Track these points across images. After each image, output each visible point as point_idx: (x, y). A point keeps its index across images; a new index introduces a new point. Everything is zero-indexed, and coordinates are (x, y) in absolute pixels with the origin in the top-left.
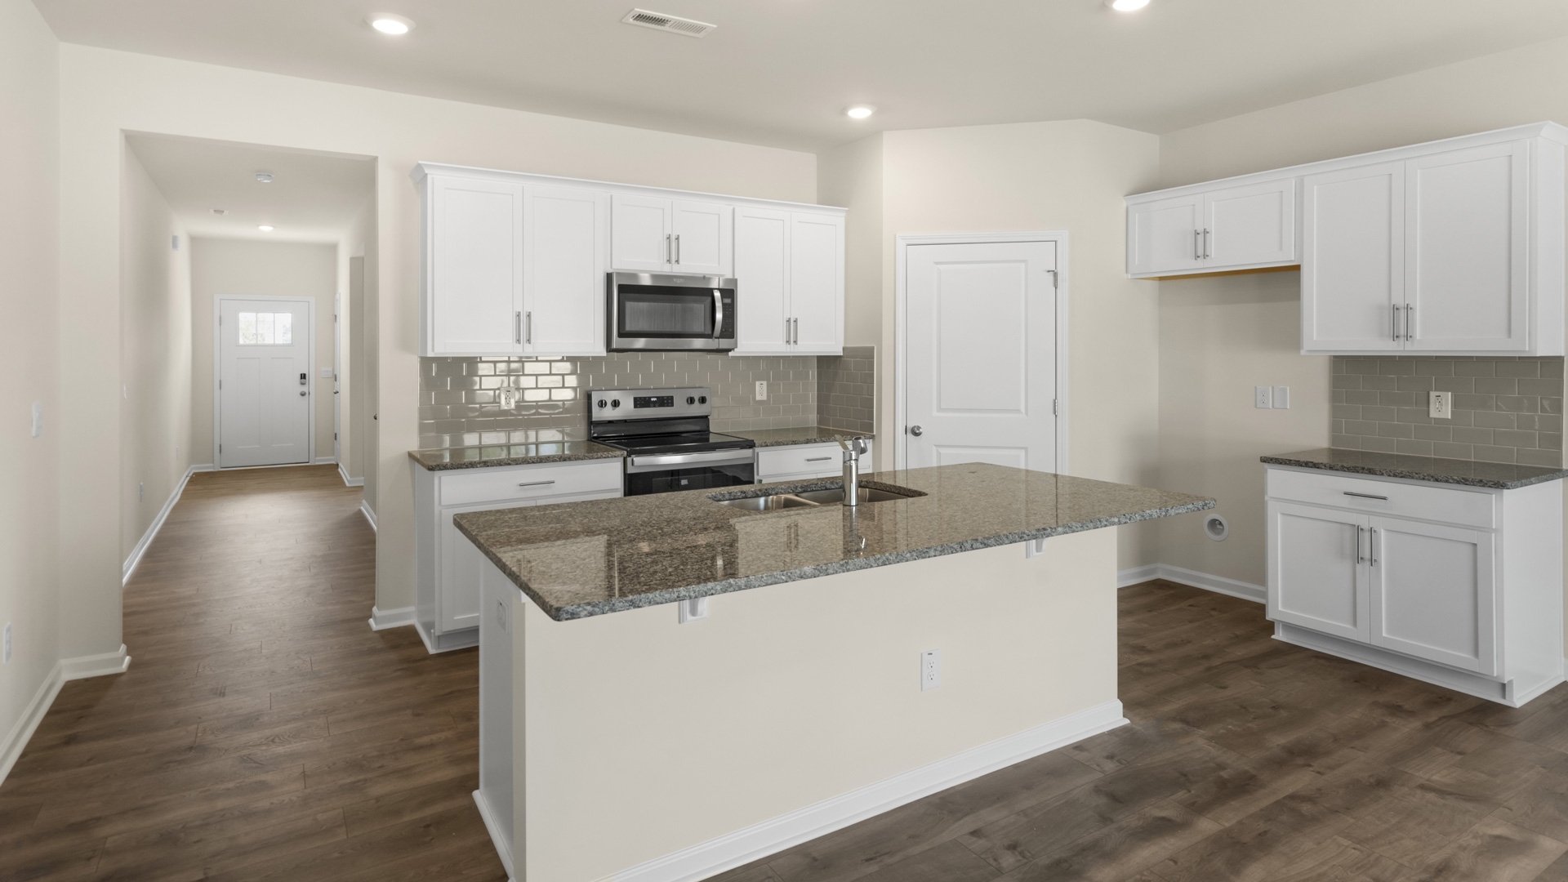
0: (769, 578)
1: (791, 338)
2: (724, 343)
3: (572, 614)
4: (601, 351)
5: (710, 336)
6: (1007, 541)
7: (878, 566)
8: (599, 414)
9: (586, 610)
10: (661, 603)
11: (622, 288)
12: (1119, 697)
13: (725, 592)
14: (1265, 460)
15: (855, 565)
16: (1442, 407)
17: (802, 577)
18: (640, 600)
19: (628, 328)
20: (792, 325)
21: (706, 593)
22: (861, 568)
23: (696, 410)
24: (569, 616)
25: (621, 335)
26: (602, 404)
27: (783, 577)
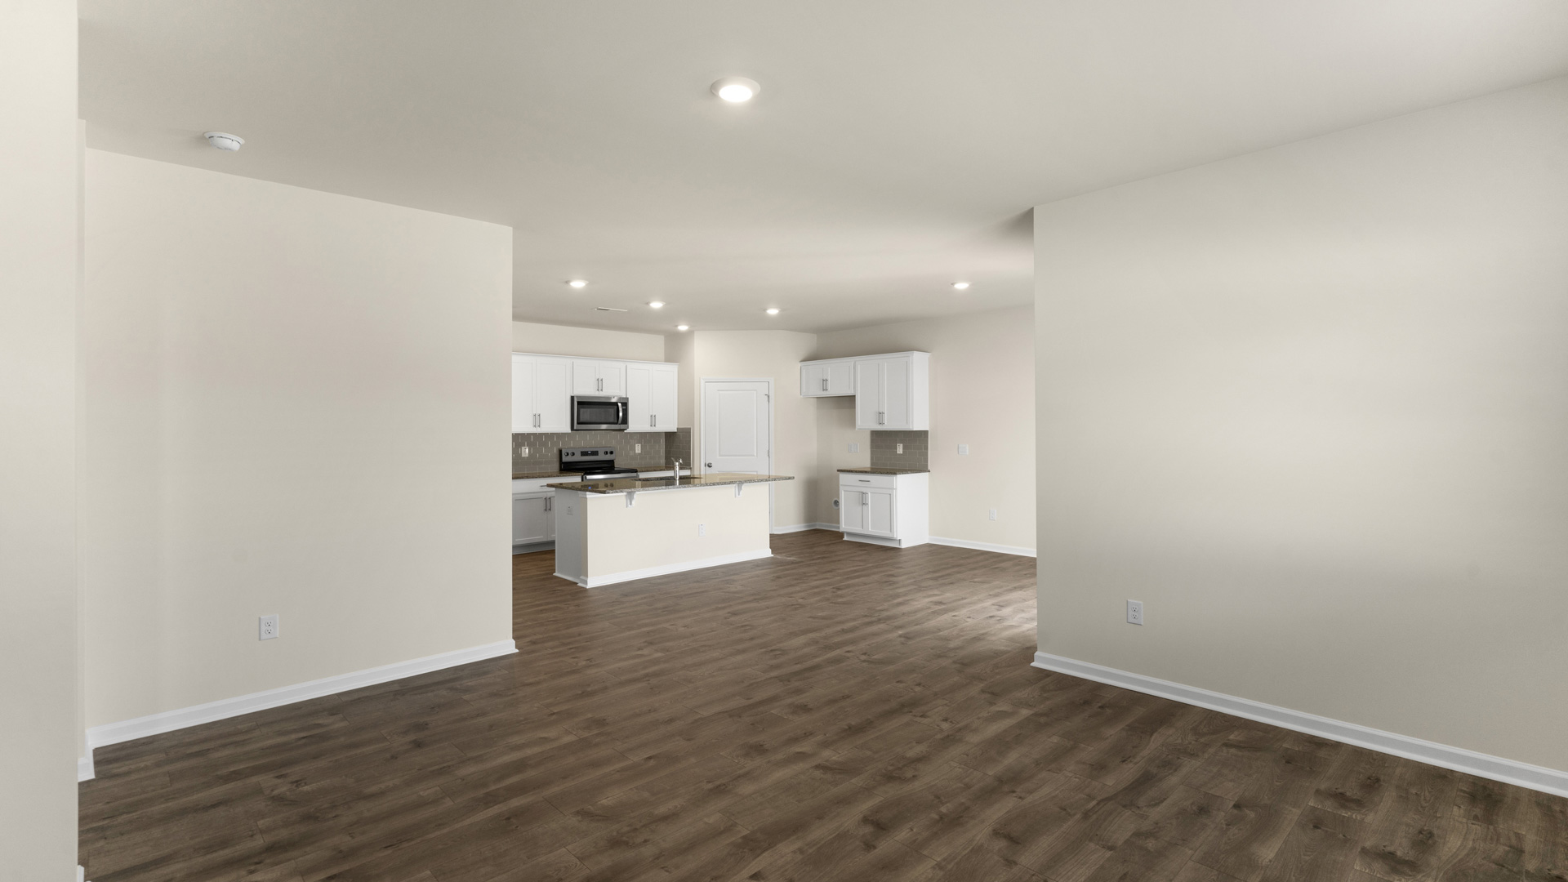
1: (653, 424)
2: (622, 426)
4: (568, 430)
5: (617, 423)
8: (565, 459)
11: (579, 403)
12: (771, 548)
14: (838, 471)
16: (900, 449)
19: (581, 420)
20: (653, 417)
23: (609, 457)
25: (578, 423)
26: (568, 454)
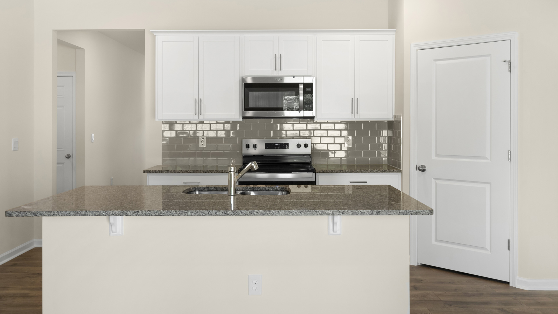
0: (96, 213)
1: (354, 110)
2: (306, 113)
3: (10, 214)
4: (239, 118)
6: (241, 214)
7: (156, 215)
8: (246, 151)
9: (15, 214)
10: (46, 216)
11: (246, 85)
13: (75, 216)
15: (142, 213)
17: (113, 215)
18: (38, 214)
19: (250, 106)
20: (354, 102)
21: (66, 215)
22: (146, 215)
23: (302, 151)
24: (9, 215)
25: (245, 109)
26: (247, 146)
27: (104, 213)
